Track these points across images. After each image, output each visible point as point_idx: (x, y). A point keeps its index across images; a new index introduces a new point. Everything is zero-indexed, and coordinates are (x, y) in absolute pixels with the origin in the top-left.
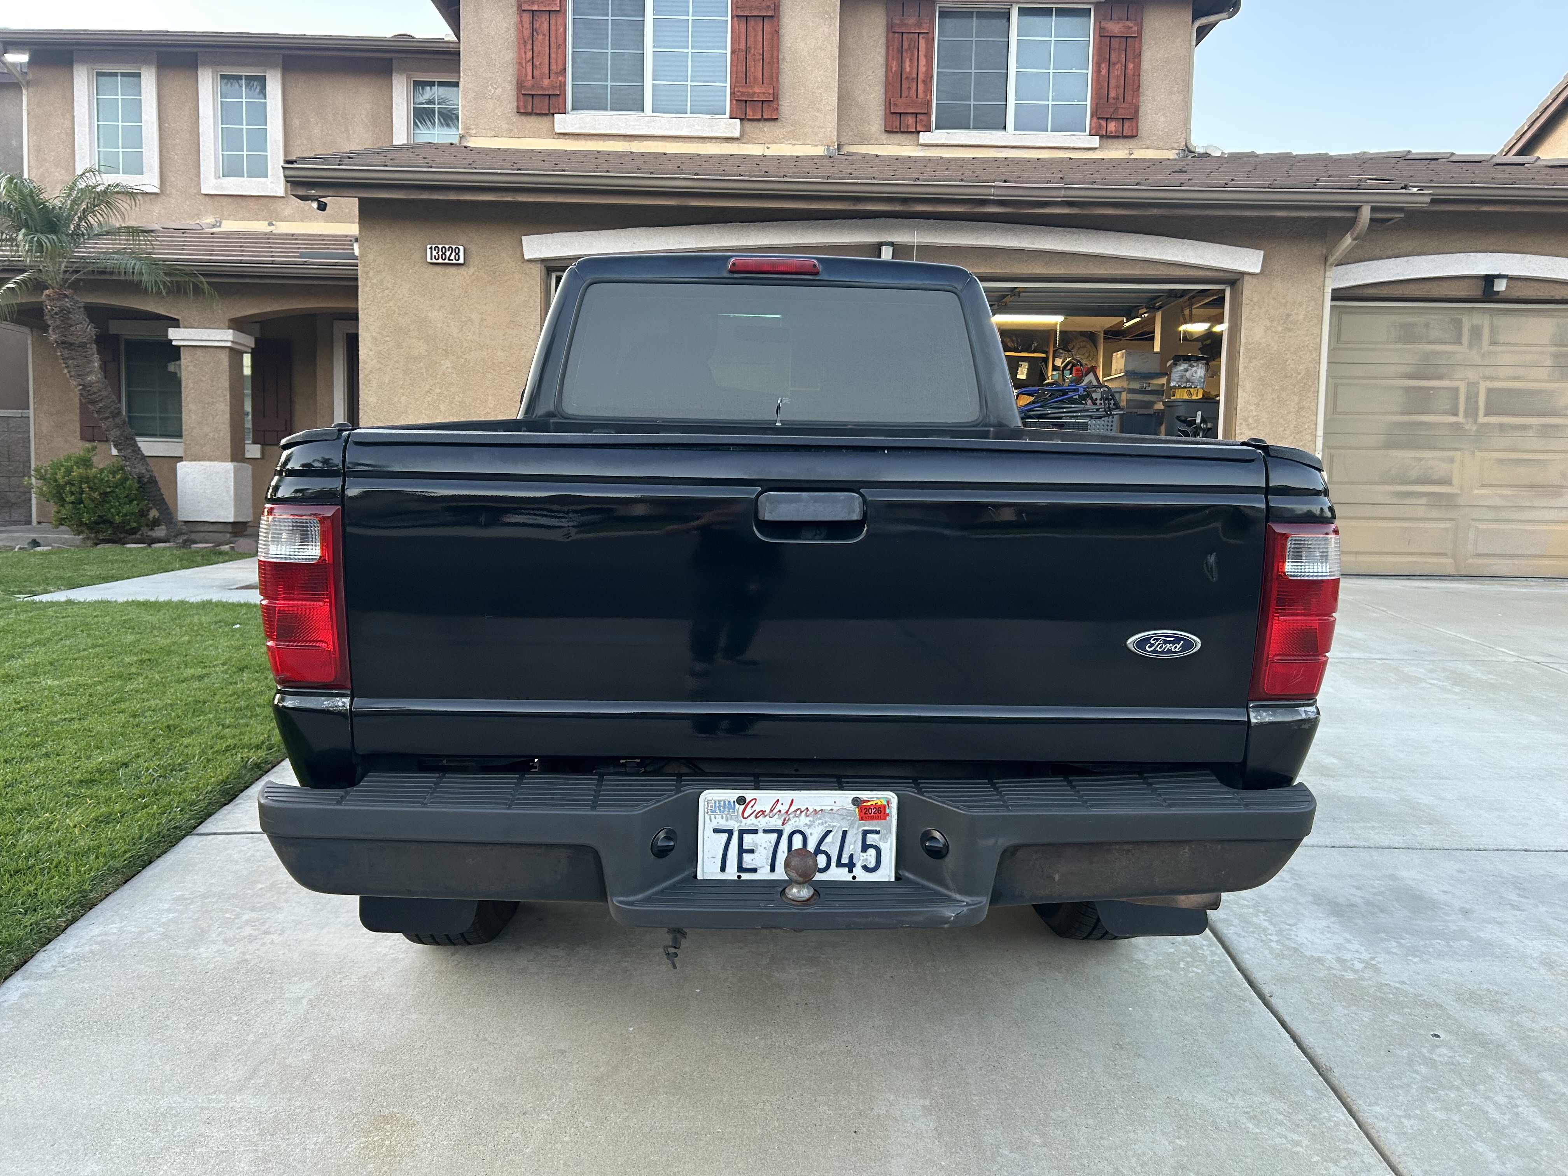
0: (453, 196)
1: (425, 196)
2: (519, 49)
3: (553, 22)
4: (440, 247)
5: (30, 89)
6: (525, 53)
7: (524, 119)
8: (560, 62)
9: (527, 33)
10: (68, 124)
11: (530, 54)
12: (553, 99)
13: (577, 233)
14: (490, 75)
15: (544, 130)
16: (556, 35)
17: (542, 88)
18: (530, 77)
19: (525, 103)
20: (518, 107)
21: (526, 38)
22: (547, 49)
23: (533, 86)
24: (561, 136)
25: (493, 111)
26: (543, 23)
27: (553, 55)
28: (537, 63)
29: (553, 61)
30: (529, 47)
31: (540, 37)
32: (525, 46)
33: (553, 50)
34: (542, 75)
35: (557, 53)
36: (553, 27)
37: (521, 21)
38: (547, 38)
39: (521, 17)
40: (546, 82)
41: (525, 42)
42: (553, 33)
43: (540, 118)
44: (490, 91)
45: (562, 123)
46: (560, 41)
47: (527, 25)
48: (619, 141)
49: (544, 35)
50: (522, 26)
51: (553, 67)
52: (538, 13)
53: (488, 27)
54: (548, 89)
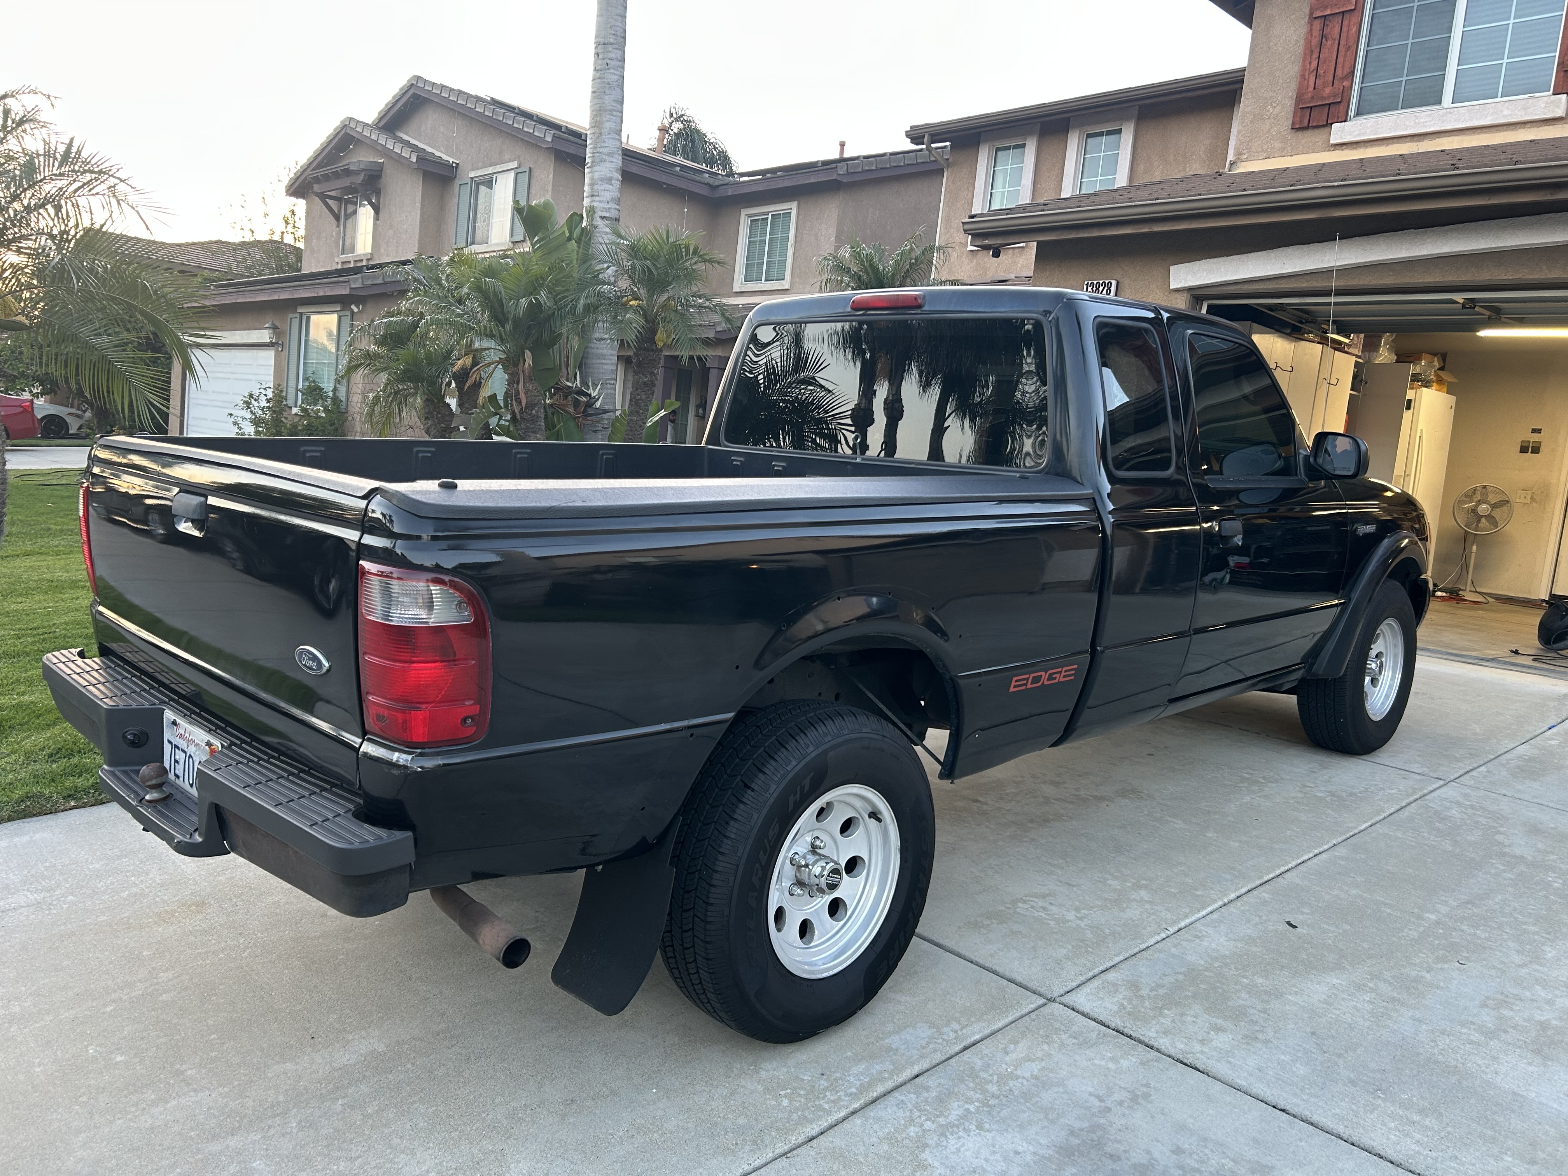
0: (1096, 233)
1: (1073, 235)
2: (1304, 60)
3: (1345, 23)
4: (1095, 282)
5: (950, 170)
6: (1310, 63)
7: (1300, 134)
8: (1348, 65)
9: (1315, 41)
10: (970, 194)
11: (1315, 64)
12: (1333, 108)
13: (1225, 258)
14: (1271, 94)
15: (1320, 143)
16: (1347, 36)
17: (1323, 98)
18: (1311, 89)
19: (1302, 117)
20: (1293, 123)
21: (1313, 48)
22: (1335, 54)
23: (1312, 98)
24: (1337, 147)
25: (1269, 131)
26: (1334, 26)
27: (1340, 60)
28: (1321, 72)
29: (1339, 66)
30: (1316, 55)
31: (1329, 43)
32: (1311, 55)
33: (1341, 54)
34: (1325, 85)
35: (1345, 55)
36: (1345, 29)
37: (1311, 30)
38: (1337, 42)
39: (1311, 25)
40: (1327, 91)
41: (1312, 51)
42: (1344, 35)
43: (1317, 131)
44: (1268, 111)
45: (1340, 132)
46: (1352, 41)
47: (1316, 33)
48: (1405, 142)
49: (1334, 40)
50: (1312, 35)
51: (1339, 72)
52: (1331, 18)
53: (1276, 45)
54: (1329, 97)
